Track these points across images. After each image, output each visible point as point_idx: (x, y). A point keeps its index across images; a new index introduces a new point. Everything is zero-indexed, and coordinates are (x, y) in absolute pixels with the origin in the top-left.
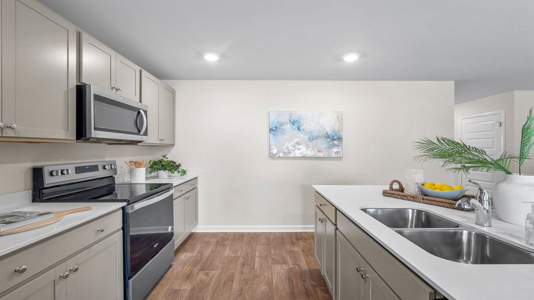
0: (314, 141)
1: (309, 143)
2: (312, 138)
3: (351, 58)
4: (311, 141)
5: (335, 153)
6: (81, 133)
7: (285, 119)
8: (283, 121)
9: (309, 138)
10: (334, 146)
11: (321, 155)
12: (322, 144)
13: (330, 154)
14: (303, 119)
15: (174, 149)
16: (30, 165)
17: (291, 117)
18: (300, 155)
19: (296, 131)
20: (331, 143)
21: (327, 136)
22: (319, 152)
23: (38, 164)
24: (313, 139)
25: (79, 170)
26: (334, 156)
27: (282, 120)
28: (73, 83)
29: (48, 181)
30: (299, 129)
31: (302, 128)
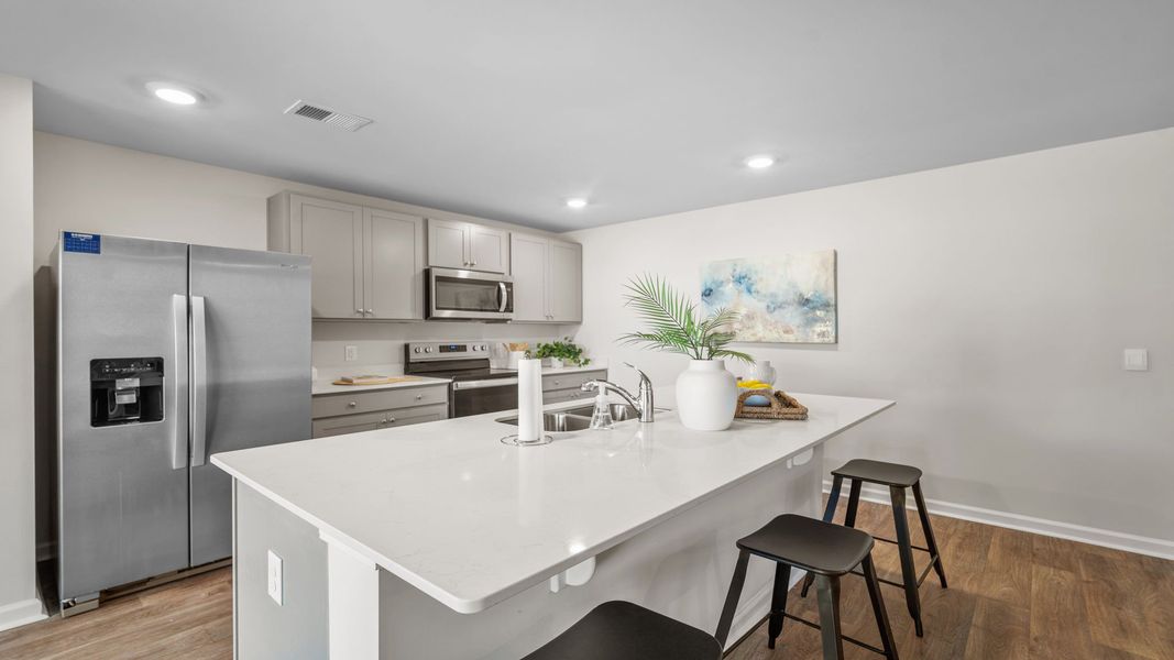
0: (776, 313)
1: (768, 317)
2: (773, 306)
3: (760, 163)
4: (771, 312)
5: (819, 335)
6: (427, 314)
7: (725, 274)
8: (721, 278)
9: (768, 307)
10: (816, 320)
11: (791, 338)
12: (792, 316)
13: (807, 336)
14: (756, 272)
15: (582, 329)
16: (403, 342)
17: (735, 270)
18: (753, 339)
19: (745, 296)
20: (810, 315)
21: (805, 302)
22: (786, 332)
23: (407, 342)
24: (775, 309)
25: (443, 349)
26: (816, 339)
27: (722, 276)
28: (421, 267)
29: (413, 357)
30: (749, 291)
31: (753, 290)
